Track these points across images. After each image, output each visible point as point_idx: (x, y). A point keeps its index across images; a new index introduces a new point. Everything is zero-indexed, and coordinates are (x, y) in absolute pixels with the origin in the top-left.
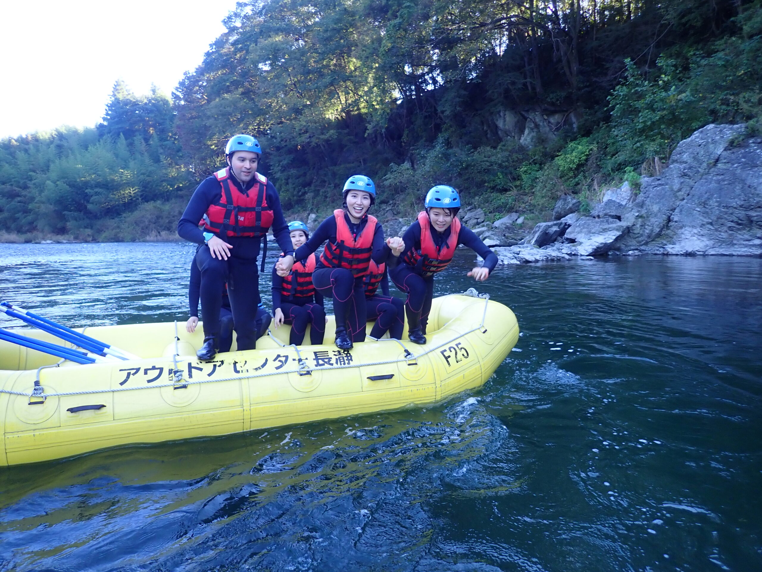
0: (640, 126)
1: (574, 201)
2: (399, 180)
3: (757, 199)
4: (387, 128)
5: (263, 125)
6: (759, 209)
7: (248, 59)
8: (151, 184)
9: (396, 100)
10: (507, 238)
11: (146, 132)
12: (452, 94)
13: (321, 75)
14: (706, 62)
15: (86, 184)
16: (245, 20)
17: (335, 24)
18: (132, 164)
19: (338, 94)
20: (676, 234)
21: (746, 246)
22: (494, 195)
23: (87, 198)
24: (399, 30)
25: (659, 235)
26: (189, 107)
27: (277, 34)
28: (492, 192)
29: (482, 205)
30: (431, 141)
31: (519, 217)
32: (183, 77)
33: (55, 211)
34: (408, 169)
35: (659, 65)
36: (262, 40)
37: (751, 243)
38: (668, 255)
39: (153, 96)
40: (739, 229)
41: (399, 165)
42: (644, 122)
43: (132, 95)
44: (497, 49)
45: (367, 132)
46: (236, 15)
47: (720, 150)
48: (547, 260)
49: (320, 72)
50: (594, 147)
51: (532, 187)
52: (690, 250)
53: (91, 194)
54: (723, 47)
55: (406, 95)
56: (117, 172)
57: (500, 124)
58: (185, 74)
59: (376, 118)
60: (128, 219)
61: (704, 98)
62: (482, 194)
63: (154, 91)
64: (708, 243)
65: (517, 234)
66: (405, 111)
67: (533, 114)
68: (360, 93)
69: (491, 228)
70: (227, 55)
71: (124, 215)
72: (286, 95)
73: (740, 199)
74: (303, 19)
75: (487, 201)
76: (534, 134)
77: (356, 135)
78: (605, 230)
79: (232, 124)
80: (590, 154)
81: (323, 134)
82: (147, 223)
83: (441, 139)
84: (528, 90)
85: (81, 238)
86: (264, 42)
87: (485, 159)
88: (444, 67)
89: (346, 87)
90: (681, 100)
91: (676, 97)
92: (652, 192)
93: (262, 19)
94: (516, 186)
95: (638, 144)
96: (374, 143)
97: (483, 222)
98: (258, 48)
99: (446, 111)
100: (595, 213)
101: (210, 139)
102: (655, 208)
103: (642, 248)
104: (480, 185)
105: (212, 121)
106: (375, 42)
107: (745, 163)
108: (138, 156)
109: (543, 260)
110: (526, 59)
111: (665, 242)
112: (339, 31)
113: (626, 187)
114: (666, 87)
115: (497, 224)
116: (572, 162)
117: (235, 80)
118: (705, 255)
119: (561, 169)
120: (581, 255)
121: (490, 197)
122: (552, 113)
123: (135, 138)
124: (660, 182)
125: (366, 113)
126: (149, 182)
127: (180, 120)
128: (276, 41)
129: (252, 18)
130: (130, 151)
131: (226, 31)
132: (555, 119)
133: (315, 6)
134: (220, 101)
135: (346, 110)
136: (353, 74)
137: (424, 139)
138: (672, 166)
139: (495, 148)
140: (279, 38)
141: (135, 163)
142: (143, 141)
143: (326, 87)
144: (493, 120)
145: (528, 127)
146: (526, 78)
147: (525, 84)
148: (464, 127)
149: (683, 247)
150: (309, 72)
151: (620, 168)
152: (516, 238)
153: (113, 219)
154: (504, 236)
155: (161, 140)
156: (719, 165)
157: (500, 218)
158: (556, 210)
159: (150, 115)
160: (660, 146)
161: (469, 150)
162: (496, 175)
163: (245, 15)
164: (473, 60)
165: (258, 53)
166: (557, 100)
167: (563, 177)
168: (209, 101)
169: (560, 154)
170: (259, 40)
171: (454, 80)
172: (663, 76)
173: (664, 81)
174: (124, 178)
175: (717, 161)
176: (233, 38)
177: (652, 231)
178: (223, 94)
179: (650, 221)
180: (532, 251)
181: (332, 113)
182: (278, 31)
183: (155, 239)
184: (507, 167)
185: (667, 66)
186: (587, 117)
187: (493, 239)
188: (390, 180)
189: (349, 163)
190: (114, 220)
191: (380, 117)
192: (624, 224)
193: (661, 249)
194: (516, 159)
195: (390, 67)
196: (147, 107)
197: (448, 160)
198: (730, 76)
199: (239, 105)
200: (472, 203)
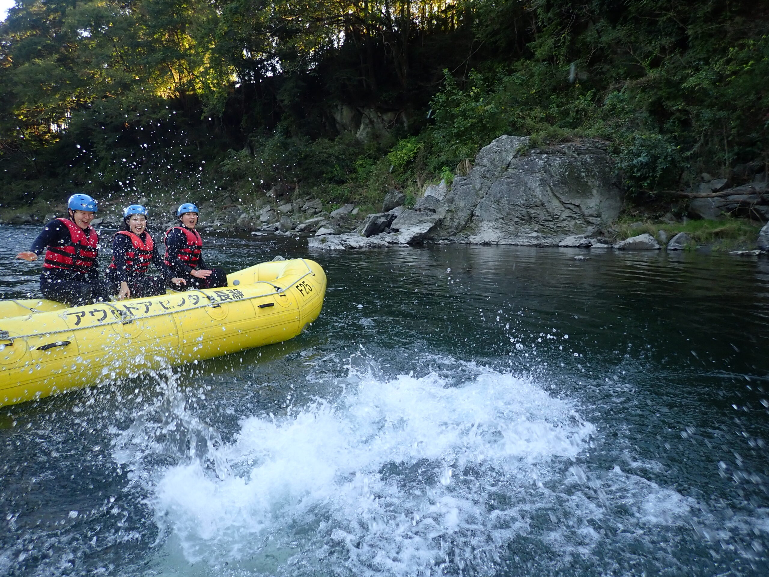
0: (455, 131)
1: (401, 195)
2: (237, 167)
3: (535, 200)
4: (224, 113)
5: (84, 98)
6: (536, 208)
7: (64, 23)
9: (235, 83)
10: (341, 227)
12: (290, 85)
13: (151, 49)
14: (507, 80)
19: (171, 71)
20: (477, 227)
21: (527, 237)
22: (331, 186)
24: (236, 14)
25: (465, 227)
28: (330, 183)
29: (320, 195)
30: (270, 129)
31: (354, 209)
34: (246, 156)
35: (471, 78)
37: (530, 235)
38: (470, 244)
40: (522, 224)
41: (237, 151)
42: (459, 127)
44: (335, 44)
45: (204, 115)
47: (510, 157)
48: (369, 247)
49: (151, 46)
50: (421, 145)
51: (367, 180)
52: (487, 240)
54: (521, 68)
55: (244, 78)
57: (338, 117)
59: (213, 101)
61: (505, 111)
62: (321, 184)
64: (500, 234)
65: (351, 224)
66: (244, 95)
67: (368, 110)
68: (195, 73)
69: (328, 218)
70: (37, 14)
72: (111, 66)
73: (523, 199)
75: (324, 191)
76: (369, 130)
77: (192, 117)
78: (421, 222)
79: (46, 93)
80: (418, 152)
81: (154, 113)
83: (279, 128)
84: (363, 86)
86: (83, 6)
87: (324, 150)
88: (284, 56)
89: (180, 65)
90: (487, 111)
91: (483, 108)
92: (460, 190)
94: (352, 179)
95: (454, 147)
96: (211, 127)
97: (321, 212)
98: (76, 12)
99: (284, 100)
100: (417, 206)
101: (19, 108)
102: (462, 204)
103: (451, 238)
104: (319, 175)
106: (211, 23)
107: (527, 170)
109: (366, 247)
110: (361, 57)
111: (469, 233)
113: (443, 184)
114: (476, 99)
115: (333, 214)
116: (402, 158)
117: (48, 44)
118: (497, 245)
119: (393, 164)
120: (401, 244)
121: (328, 187)
122: (384, 111)
124: (466, 182)
125: (201, 95)
128: (99, 7)
132: (388, 117)
134: (29, 66)
135: (181, 89)
136: (188, 52)
137: (264, 126)
138: (475, 168)
139: (332, 140)
140: (102, 4)
143: (157, 63)
144: (331, 113)
145: (363, 122)
146: (361, 75)
147: (360, 82)
148: (304, 117)
149: (481, 238)
150: (138, 45)
151: (439, 168)
154: (339, 225)
156: (510, 170)
157: (337, 208)
158: (385, 202)
160: (471, 149)
161: (307, 141)
162: (333, 167)
164: (312, 52)
165: (77, 18)
166: (390, 99)
167: (394, 172)
168: (15, 65)
169: (392, 150)
171: (292, 71)
172: (474, 88)
173: (474, 93)
175: (508, 166)
177: (459, 223)
178: (34, 58)
179: (457, 215)
180: (357, 239)
181: (164, 91)
184: (343, 160)
185: (477, 79)
186: (416, 118)
187: (328, 228)
188: (228, 166)
191: (216, 101)
192: (436, 217)
193: (466, 239)
194: (352, 153)
195: (227, 50)
197: (287, 149)
198: (525, 94)
199: (53, 73)
200: (310, 193)
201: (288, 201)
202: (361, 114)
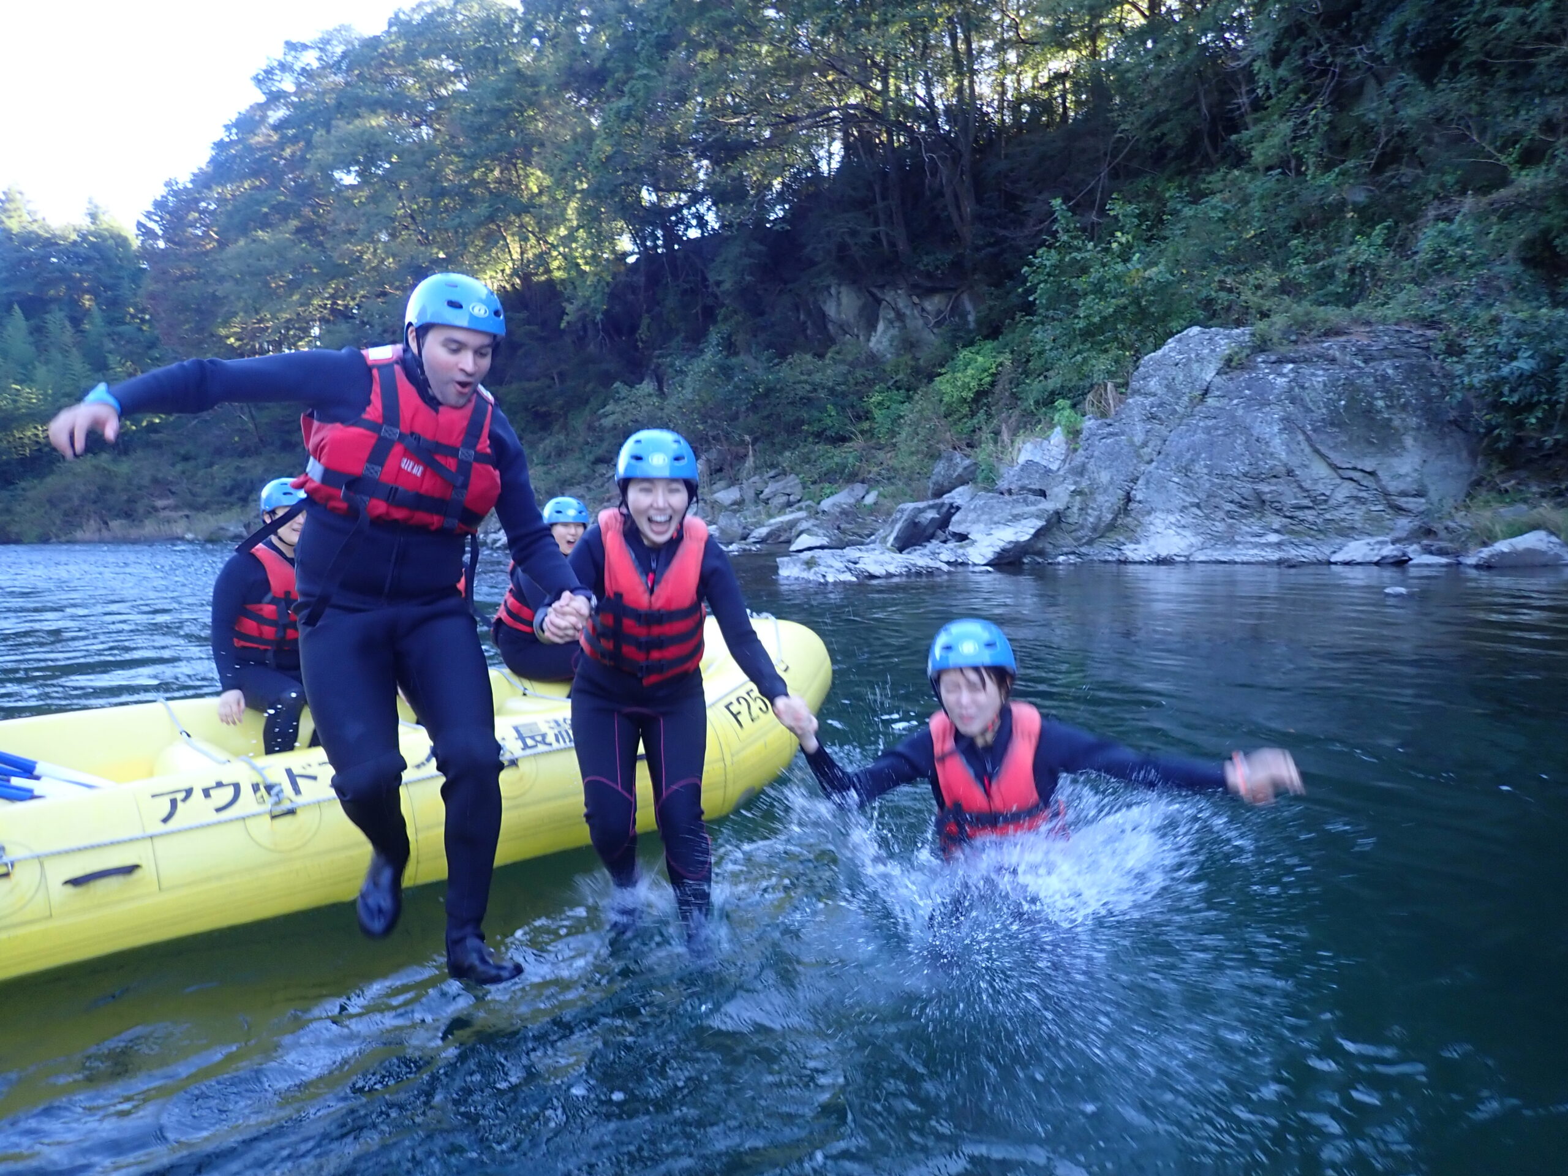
0: (1082, 324)
1: (967, 462)
2: (631, 417)
3: (1271, 462)
4: (606, 313)
5: (344, 298)
6: (1274, 480)
7: (310, 160)
9: (625, 255)
10: (844, 532)
11: (74, 303)
12: (734, 250)
13: (468, 199)
14: (1191, 213)
16: (303, 80)
17: (498, 99)
18: (41, 372)
19: (505, 239)
20: (1140, 524)
21: (1256, 545)
22: (820, 448)
24: (627, 120)
25: (1112, 527)
26: (176, 255)
27: (374, 112)
28: (817, 443)
29: (798, 468)
30: (696, 339)
31: (867, 493)
32: (164, 190)
34: (650, 395)
35: (1112, 213)
36: (341, 123)
37: (1263, 540)
38: (1126, 562)
39: (93, 228)
40: (1243, 516)
41: (632, 387)
42: (1087, 317)
43: (41, 222)
44: (824, 167)
45: (566, 318)
46: (284, 67)
47: (1209, 375)
48: (909, 574)
49: (467, 193)
50: (1006, 359)
51: (893, 433)
52: (1164, 553)
54: (1220, 186)
55: (643, 244)
57: (831, 309)
58: (168, 184)
59: (584, 292)
60: (30, 494)
61: (1189, 278)
62: (798, 446)
63: (94, 217)
64: (1193, 540)
65: (862, 526)
66: (643, 279)
67: (892, 293)
68: (551, 239)
69: (814, 514)
70: (262, 149)
71: (23, 484)
72: (393, 236)
73: (1243, 462)
74: (430, 85)
75: (806, 460)
76: (894, 332)
77: (544, 324)
78: (1016, 518)
79: (275, 293)
80: (999, 373)
82: (76, 502)
83: (714, 337)
84: (881, 245)
86: (344, 127)
87: (803, 378)
88: (720, 196)
89: (522, 226)
90: (1150, 279)
91: (1141, 274)
92: (1100, 447)
93: (339, 79)
94: (862, 432)
95: (1079, 358)
96: (581, 341)
97: (799, 501)
98: (332, 138)
99: (724, 281)
100: (1003, 485)
101: (226, 323)
102: (1104, 477)
103: (1083, 550)
104: (794, 428)
105: (228, 285)
106: (580, 141)
107: (1250, 398)
108: (57, 356)
109: (901, 575)
110: (877, 189)
111: (1122, 539)
112: (505, 113)
113: (1058, 436)
114: (1125, 256)
115: (826, 504)
116: (966, 386)
117: (280, 203)
118: (1188, 563)
119: (946, 399)
120: (975, 565)
121: (813, 451)
122: (930, 292)
123: (48, 316)
124: (1111, 429)
125: (563, 281)
127: (157, 282)
128: (372, 127)
129: (319, 76)
130: (37, 344)
131: (262, 99)
132: (934, 303)
133: (456, 59)
134: (246, 245)
135: (523, 272)
136: (537, 201)
137: (683, 335)
138: (1130, 401)
139: (821, 356)
140: (379, 121)
141: (49, 371)
142: (67, 324)
143: (479, 224)
144: (816, 301)
145: (885, 318)
146: (876, 223)
147: (875, 237)
148: (762, 314)
149: (1153, 547)
150: (443, 193)
151: (1048, 401)
152: (860, 532)
154: (839, 528)
155: (111, 322)
156: (1210, 401)
157: (832, 494)
158: (934, 478)
159: (85, 268)
160: (1117, 361)
161: (769, 360)
162: (823, 409)
163: (303, 69)
164: (777, 184)
165: (333, 150)
166: (937, 268)
167: (950, 415)
168: (222, 244)
169: (943, 371)
170: (334, 122)
171: (739, 224)
172: (1119, 234)
173: (1120, 244)
174: (22, 402)
175: (1206, 392)
176: (276, 115)
177: (1099, 518)
178: (255, 229)
179: (1095, 500)
180: (881, 557)
181: (491, 278)
182: (376, 105)
183: (96, 537)
184: (844, 395)
185: (1124, 216)
186: (992, 303)
187: (817, 535)
188: (614, 417)
189: (529, 380)
191: (592, 289)
192: (1049, 506)
193: (1116, 553)
194: (862, 379)
195: (611, 192)
196: (76, 249)
197: (729, 378)
198: (1232, 239)
199: (290, 255)
200: (778, 464)
201: (734, 481)
202: (878, 301)
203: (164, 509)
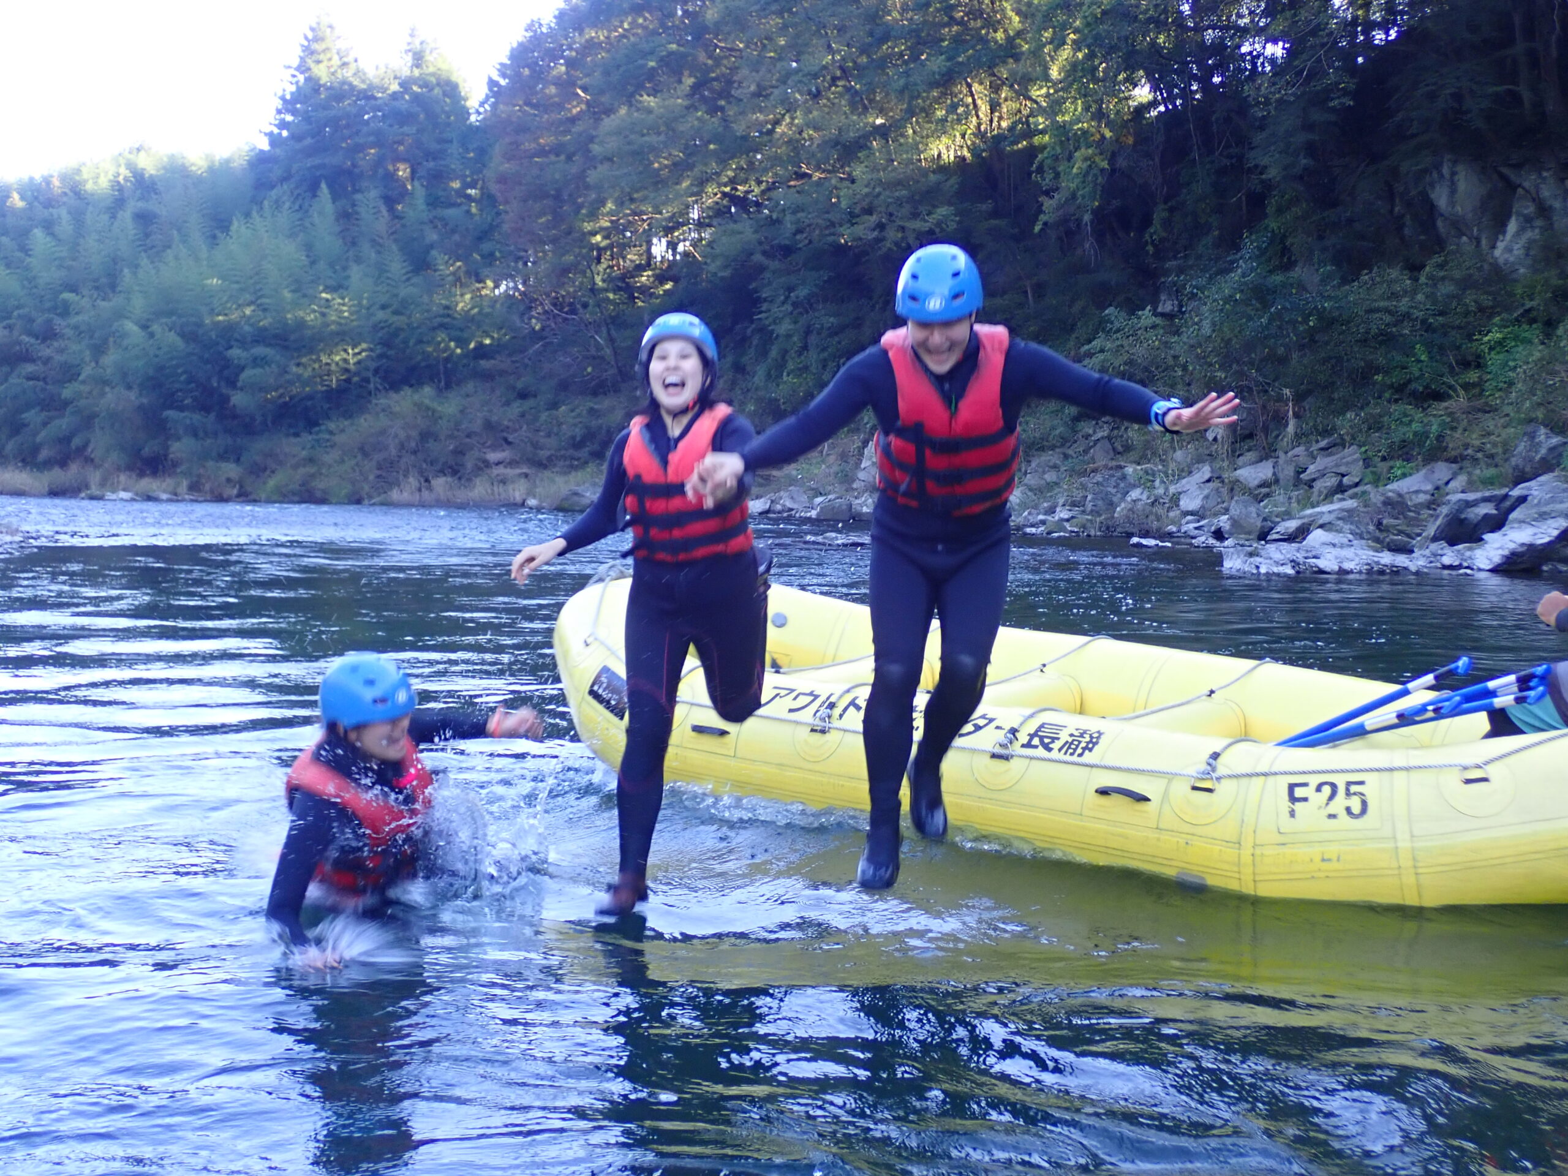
4: (1096, 212)
8: (402, 336)
9: (1145, 107)
11: (387, 176)
15: (229, 334)
18: (354, 276)
22: (1399, 408)
23: (230, 374)
26: (533, 121)
28: (1396, 401)
29: (1361, 437)
31: (1454, 476)
32: (523, 36)
33: (141, 408)
39: (416, 72)
41: (1129, 314)
43: (353, 67)
53: (243, 362)
56: (314, 299)
57: (1441, 198)
58: (529, 27)
59: (1068, 183)
60: (340, 439)
62: (1368, 404)
63: (418, 58)
65: (1415, 522)
67: (1534, 176)
71: (332, 426)
75: (1375, 425)
76: (1534, 234)
81: (915, 215)
82: (394, 452)
85: (207, 487)
87: (1382, 304)
97: (1357, 485)
99: (1268, 166)
101: (593, 215)
104: (1363, 378)
105: (603, 169)
108: (370, 252)
117: (672, 54)
123: (359, 197)
126: (399, 330)
130: (345, 236)
134: (629, 114)
137: (1214, 235)
139: (1415, 270)
141: (362, 274)
142: (381, 205)
145: (1518, 214)
152: (1408, 530)
153: (296, 435)
155: (433, 202)
157: (1404, 476)
158: (1513, 461)
159: (403, 128)
162: (1409, 350)
168: (594, 108)
174: (332, 318)
178: (639, 93)
181: (947, 144)
183: (416, 498)
190: (299, 439)
191: (1077, 181)
196: (396, 104)
200: (1334, 429)
201: (1268, 453)
202: (1512, 187)
203: (498, 464)
